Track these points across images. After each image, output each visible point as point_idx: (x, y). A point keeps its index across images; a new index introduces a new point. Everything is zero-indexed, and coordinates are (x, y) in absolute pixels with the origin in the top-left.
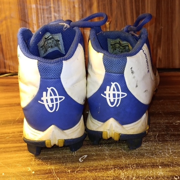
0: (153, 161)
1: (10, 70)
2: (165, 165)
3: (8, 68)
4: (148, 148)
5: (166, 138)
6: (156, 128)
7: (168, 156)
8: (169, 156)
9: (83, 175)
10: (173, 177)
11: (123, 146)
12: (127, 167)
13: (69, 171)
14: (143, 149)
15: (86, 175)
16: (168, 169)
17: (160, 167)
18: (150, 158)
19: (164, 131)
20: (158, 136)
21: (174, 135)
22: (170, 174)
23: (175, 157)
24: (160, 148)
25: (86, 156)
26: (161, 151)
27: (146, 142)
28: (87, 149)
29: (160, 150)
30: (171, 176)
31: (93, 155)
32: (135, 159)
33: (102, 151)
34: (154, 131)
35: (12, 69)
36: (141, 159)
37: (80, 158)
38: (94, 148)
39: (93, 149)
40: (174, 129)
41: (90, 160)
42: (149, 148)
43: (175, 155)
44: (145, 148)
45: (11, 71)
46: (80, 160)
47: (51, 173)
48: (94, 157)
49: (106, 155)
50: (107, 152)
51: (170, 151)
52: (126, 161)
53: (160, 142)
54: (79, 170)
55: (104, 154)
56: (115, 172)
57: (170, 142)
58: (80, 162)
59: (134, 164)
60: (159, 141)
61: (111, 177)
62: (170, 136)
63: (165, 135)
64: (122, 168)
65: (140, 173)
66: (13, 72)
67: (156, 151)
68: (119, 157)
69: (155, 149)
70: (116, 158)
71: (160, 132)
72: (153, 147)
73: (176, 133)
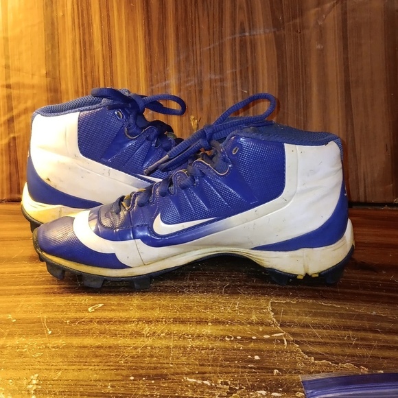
0: (203, 316)
2: (219, 322)
4: (203, 300)
5: (240, 290)
6: (230, 277)
7: (230, 311)
9: (87, 327)
10: (224, 338)
11: (164, 296)
12: (158, 321)
13: (68, 321)
14: (194, 301)
15: (92, 327)
16: (221, 327)
17: (210, 324)
18: (200, 312)
19: (240, 282)
20: (227, 287)
21: (254, 287)
22: (222, 333)
23: (240, 313)
24: (223, 301)
25: (101, 305)
26: (221, 305)
27: (203, 292)
29: (221, 303)
30: (221, 336)
31: (112, 305)
32: (176, 312)
33: (129, 300)
34: (224, 280)
36: (185, 313)
37: (91, 307)
40: (258, 279)
41: (105, 310)
42: (205, 300)
43: (241, 311)
44: (198, 300)
46: (90, 309)
47: (39, 322)
48: (113, 307)
49: (132, 306)
50: (136, 302)
51: (237, 306)
52: (160, 314)
53: (227, 294)
54: (84, 322)
55: (130, 304)
56: (136, 326)
57: (243, 295)
58: (89, 312)
59: (170, 318)
60: (226, 292)
61: (128, 331)
62: (247, 288)
63: (240, 286)
64: (151, 322)
65: (176, 329)
67: (214, 304)
68: (152, 309)
69: (214, 302)
70: (146, 310)
71: (233, 282)
72: (212, 300)
73: (260, 285)
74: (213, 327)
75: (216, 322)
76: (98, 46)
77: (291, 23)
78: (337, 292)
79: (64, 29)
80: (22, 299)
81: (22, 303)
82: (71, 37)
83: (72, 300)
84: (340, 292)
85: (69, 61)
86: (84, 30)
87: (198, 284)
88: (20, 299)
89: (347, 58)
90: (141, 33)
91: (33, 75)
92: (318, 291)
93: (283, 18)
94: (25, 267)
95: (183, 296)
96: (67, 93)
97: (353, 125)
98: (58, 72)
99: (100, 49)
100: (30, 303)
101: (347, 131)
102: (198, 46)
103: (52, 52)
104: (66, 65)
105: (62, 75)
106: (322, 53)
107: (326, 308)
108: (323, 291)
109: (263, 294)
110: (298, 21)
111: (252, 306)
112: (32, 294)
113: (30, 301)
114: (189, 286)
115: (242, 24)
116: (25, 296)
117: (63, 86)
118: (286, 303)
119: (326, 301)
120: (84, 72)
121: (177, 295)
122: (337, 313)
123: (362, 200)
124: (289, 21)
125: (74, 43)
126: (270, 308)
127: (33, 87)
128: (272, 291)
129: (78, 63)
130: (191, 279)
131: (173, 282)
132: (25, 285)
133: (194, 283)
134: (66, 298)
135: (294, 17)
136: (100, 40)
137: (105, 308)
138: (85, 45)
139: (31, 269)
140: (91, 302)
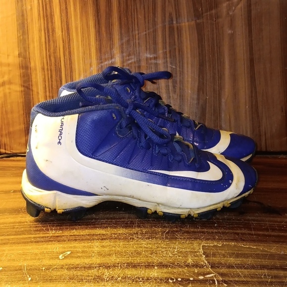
0: (150, 260)
1: (5, 150)
2: (163, 266)
3: (4, 148)
4: (149, 245)
5: (177, 235)
6: (169, 223)
8: (172, 255)
9: (59, 273)
10: (168, 280)
11: (119, 243)
12: (114, 266)
13: (43, 268)
14: (142, 247)
15: (62, 273)
16: (165, 270)
17: (156, 268)
18: (147, 257)
19: (177, 228)
20: (167, 233)
21: (188, 232)
22: (166, 276)
23: (179, 257)
24: (164, 246)
25: (69, 253)
26: (163, 250)
27: (149, 238)
28: (72, 245)
29: (163, 248)
30: (166, 278)
31: (78, 252)
32: (129, 257)
33: (91, 248)
34: (164, 227)
35: (9, 149)
36: (135, 258)
37: (62, 255)
38: (83, 244)
39: (80, 245)
40: (190, 225)
41: (73, 257)
42: (151, 246)
43: (179, 254)
44: (145, 246)
45: (7, 152)
46: (60, 257)
47: (21, 270)
48: (79, 254)
49: (93, 252)
50: (97, 249)
51: (176, 250)
52: (116, 260)
53: (167, 239)
54: (56, 268)
55: (92, 251)
56: (98, 271)
57: (180, 240)
58: (59, 259)
59: (124, 263)
61: (92, 276)
62: (183, 233)
64: (109, 267)
65: (130, 273)
66: (9, 152)
67: (158, 249)
68: (110, 255)
69: (158, 247)
70: (104, 256)
71: (171, 228)
72: (156, 245)
73: (192, 230)
74: (159, 270)
75: (161, 265)
76: (59, 33)
77: (208, 13)
78: (252, 235)
79: (32, 20)
80: (6, 248)
81: (6, 252)
82: (37, 25)
83: (45, 249)
84: (255, 235)
85: (36, 44)
86: (47, 20)
87: (144, 231)
88: (4, 248)
89: (252, 41)
90: (92, 22)
91: (8, 55)
92: (238, 234)
93: (202, 9)
94: (7, 218)
95: (133, 243)
96: (36, 69)
97: (256, 92)
98: (28, 53)
99: (61, 36)
100: (13, 252)
101: (252, 97)
102: (137, 32)
103: (23, 38)
104: (34, 48)
105: (31, 55)
106: (232, 36)
107: (246, 249)
108: (241, 234)
109: (196, 239)
110: (213, 11)
111: (188, 250)
112: (14, 243)
113: (13, 250)
114: (137, 233)
115: (170, 14)
116: (9, 245)
117: (32, 65)
118: (214, 246)
119: (245, 243)
120: (48, 53)
121: (128, 242)
122: (254, 254)
123: (264, 149)
124: (207, 11)
125: (40, 30)
126: (201, 250)
127: (9, 65)
128: (202, 236)
129: (44, 46)
130: (139, 227)
131: (124, 230)
132: (8, 235)
133: (142, 231)
134: (41, 246)
135: (211, 9)
136: (60, 28)
137: (73, 255)
138: (49, 32)
139: (12, 220)
140: (61, 250)
